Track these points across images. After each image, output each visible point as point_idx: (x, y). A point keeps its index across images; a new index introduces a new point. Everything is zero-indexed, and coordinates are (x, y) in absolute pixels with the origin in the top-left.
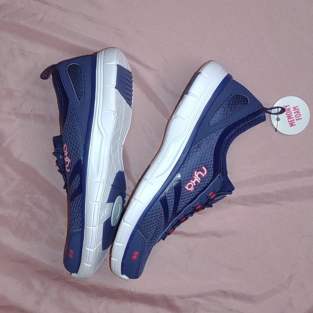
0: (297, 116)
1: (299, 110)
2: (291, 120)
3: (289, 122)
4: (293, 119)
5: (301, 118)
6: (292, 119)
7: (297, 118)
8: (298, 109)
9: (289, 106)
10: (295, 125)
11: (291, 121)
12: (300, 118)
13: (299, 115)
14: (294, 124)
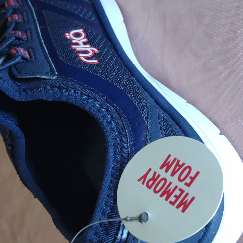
0: (182, 178)
1: (179, 161)
2: (175, 196)
3: (172, 203)
4: (180, 190)
5: (198, 173)
6: (177, 192)
7: (188, 180)
8: (175, 159)
9: (150, 170)
10: (193, 198)
11: (177, 197)
12: (192, 174)
13: (187, 170)
14: (189, 198)
